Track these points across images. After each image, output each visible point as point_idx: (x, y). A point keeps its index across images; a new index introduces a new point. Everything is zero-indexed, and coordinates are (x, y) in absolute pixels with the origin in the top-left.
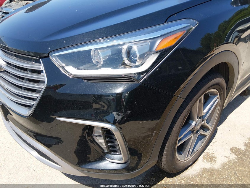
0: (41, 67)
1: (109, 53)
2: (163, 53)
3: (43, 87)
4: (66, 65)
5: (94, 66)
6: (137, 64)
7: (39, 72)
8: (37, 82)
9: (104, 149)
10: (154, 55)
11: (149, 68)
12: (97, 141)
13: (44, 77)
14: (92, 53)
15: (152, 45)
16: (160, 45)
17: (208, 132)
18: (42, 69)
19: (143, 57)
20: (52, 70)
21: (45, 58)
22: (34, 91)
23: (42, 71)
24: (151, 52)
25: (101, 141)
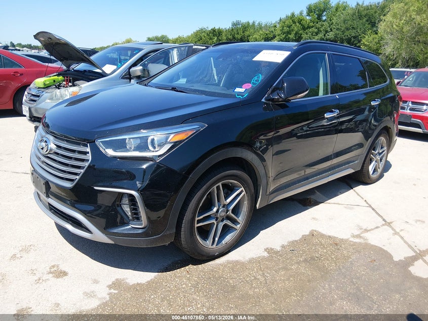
0: (88, 150)
1: (138, 141)
2: (176, 144)
3: (87, 164)
4: (106, 148)
5: (128, 151)
6: (156, 150)
7: (85, 153)
8: (83, 160)
9: (129, 216)
10: (169, 144)
11: (166, 152)
12: (124, 209)
13: (89, 157)
14: (127, 141)
15: (167, 138)
16: (173, 138)
17: (238, 226)
18: (88, 151)
19: (161, 145)
20: (96, 151)
21: (92, 142)
22: (79, 167)
23: (88, 153)
24: (166, 143)
25: (127, 209)
